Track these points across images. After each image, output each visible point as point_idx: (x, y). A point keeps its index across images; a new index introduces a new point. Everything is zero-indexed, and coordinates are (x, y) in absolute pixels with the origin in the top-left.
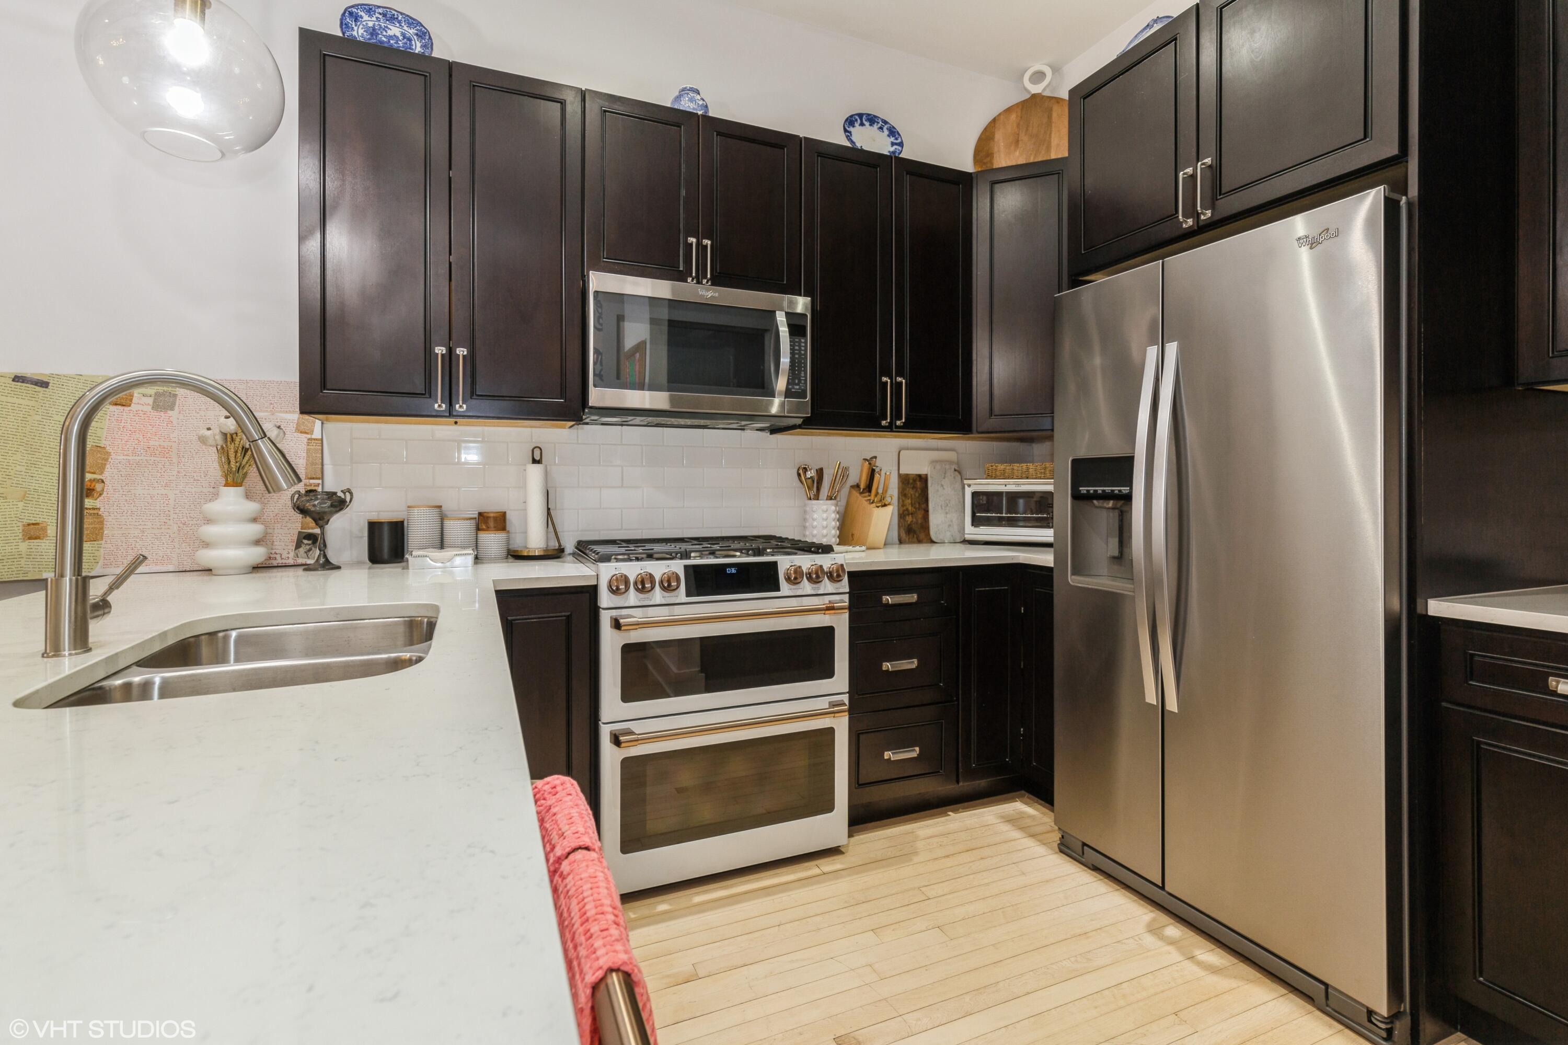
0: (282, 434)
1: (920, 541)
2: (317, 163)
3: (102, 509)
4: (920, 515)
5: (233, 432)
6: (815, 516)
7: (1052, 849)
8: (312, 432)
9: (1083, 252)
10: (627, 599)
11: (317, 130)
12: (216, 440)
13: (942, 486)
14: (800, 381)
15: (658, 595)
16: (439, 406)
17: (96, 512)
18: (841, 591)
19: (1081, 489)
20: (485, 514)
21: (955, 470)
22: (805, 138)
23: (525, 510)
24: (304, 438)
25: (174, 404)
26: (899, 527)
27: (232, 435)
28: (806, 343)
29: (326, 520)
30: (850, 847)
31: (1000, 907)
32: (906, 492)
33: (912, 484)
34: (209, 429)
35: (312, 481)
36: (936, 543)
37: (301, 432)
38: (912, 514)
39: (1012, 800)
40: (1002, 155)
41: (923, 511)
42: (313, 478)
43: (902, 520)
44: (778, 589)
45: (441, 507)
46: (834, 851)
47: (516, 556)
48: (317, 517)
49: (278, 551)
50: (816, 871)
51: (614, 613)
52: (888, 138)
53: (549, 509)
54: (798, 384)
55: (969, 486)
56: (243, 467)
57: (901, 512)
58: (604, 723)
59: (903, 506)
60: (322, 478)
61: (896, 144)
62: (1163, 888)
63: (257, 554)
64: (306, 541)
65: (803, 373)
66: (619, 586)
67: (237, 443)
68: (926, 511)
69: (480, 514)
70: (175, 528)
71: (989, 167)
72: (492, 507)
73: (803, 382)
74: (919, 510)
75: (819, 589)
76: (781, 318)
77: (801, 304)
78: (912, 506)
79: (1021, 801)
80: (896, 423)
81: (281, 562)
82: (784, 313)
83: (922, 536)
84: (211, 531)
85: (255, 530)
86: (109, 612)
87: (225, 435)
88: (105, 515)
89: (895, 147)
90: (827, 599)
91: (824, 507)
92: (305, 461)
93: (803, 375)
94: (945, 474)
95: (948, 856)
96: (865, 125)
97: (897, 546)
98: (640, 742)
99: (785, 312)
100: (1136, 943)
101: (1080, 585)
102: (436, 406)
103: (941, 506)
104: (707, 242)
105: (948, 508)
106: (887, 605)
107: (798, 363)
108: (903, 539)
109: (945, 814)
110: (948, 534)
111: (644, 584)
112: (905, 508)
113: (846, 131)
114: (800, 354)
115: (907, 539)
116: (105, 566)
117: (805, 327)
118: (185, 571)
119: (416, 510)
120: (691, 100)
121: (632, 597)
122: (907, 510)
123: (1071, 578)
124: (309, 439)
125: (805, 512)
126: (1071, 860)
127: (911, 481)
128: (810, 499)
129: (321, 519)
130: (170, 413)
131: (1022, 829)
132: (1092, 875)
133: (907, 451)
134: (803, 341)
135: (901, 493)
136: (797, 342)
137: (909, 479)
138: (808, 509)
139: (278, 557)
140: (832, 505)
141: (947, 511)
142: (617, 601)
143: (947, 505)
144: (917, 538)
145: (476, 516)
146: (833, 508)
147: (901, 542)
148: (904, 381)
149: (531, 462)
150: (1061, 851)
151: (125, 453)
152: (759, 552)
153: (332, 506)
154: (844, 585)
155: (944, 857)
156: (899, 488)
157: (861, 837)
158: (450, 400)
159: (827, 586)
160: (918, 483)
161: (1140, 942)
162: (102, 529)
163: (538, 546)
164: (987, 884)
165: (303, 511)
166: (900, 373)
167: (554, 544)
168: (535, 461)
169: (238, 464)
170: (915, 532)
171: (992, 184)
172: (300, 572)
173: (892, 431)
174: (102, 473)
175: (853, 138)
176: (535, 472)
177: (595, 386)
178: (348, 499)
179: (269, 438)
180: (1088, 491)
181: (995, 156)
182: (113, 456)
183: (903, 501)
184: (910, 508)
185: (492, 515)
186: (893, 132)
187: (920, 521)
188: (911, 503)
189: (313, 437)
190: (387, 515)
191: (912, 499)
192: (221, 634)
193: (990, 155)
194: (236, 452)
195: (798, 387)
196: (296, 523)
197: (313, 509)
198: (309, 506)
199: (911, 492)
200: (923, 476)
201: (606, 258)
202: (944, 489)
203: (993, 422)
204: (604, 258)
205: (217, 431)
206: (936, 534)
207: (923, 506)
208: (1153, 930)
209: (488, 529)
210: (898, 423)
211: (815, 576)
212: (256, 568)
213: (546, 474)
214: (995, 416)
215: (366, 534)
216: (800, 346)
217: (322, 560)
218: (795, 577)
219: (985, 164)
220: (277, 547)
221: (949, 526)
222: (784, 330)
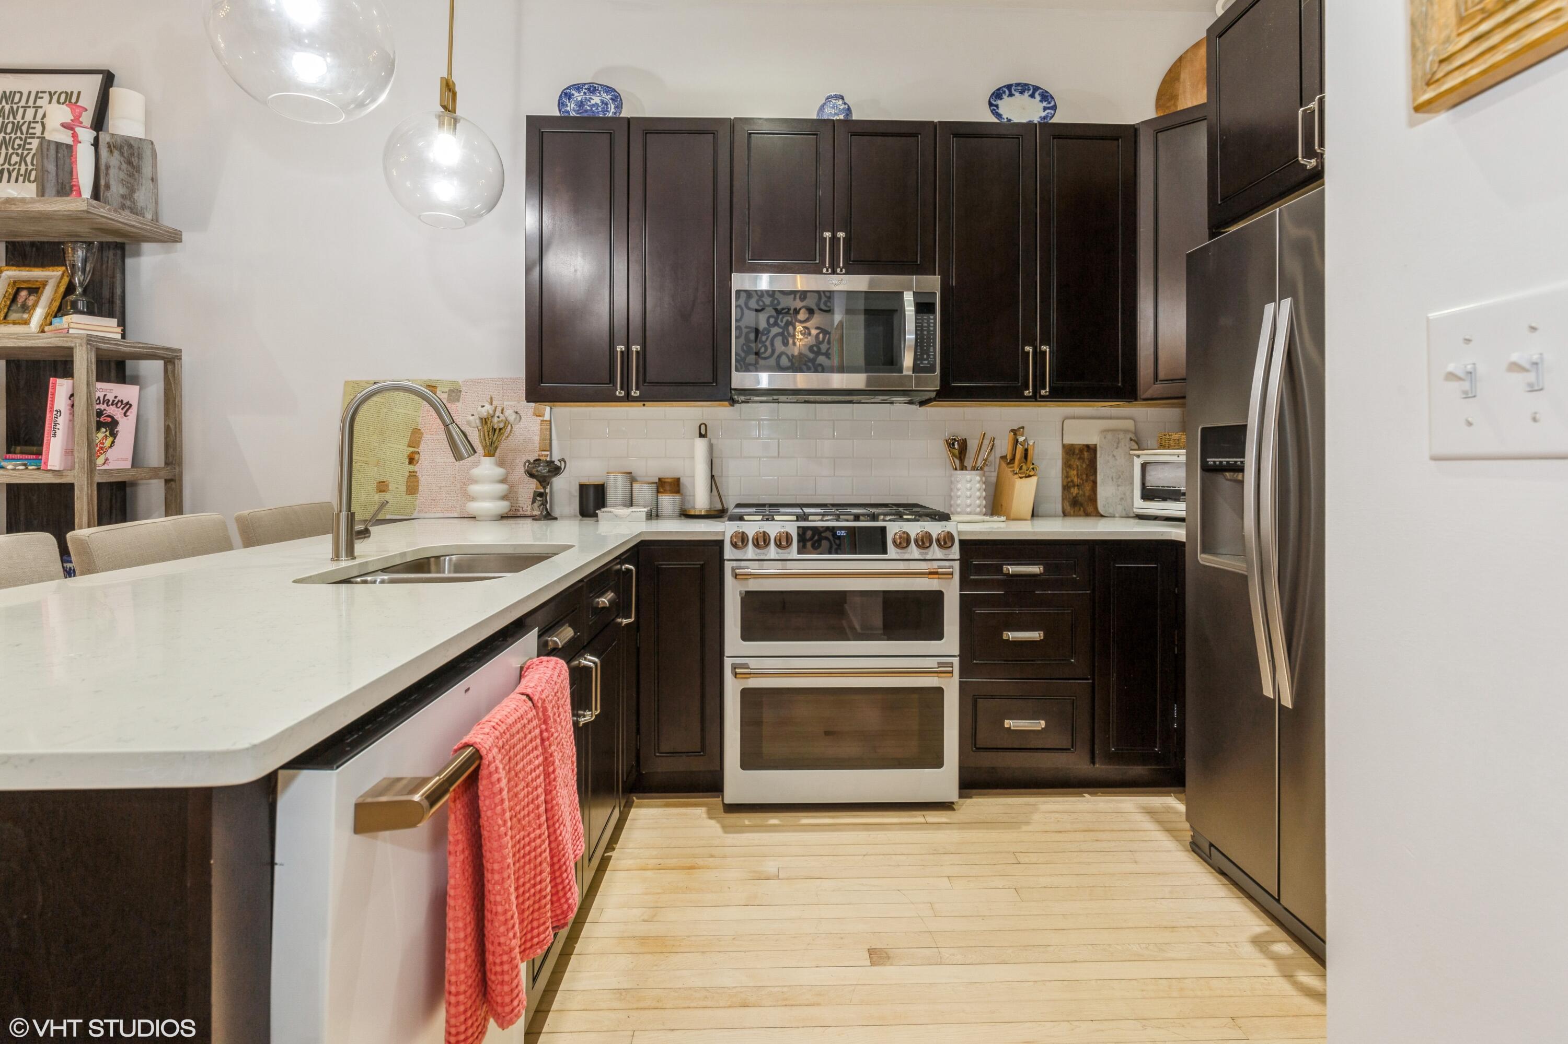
0: (518, 418)
1: (1087, 515)
2: (537, 214)
3: (418, 473)
4: (1088, 487)
5: (486, 417)
6: (959, 486)
7: (1184, 846)
8: (543, 416)
9: (1219, 203)
10: (746, 553)
11: (537, 188)
12: (476, 423)
13: (1114, 456)
14: (928, 356)
15: (772, 551)
16: (620, 393)
17: (415, 474)
18: (951, 557)
19: (1208, 460)
20: (663, 480)
21: (1131, 440)
22: (940, 122)
23: (694, 477)
24: (538, 419)
25: (459, 397)
26: (1063, 499)
27: (485, 419)
28: (935, 319)
29: (547, 482)
30: (964, 806)
31: (1091, 885)
32: (1072, 463)
33: (1077, 455)
34: (473, 415)
35: (543, 453)
36: (1102, 516)
37: (537, 416)
38: (1078, 486)
39: (1168, 794)
40: (1188, 95)
41: (1092, 483)
42: (544, 451)
43: (1066, 492)
44: (885, 551)
45: (631, 473)
46: (946, 806)
47: (685, 514)
48: (541, 480)
49: (520, 505)
50: (921, 820)
51: (735, 564)
52: (1041, 103)
53: (712, 477)
54: (927, 359)
55: (1138, 456)
56: (494, 443)
57: (1065, 484)
58: (728, 657)
59: (1067, 477)
60: (551, 450)
61: (1049, 108)
62: (1278, 901)
63: (502, 507)
64: (538, 498)
65: (932, 348)
66: (741, 541)
67: (489, 425)
68: (1095, 483)
69: (660, 479)
70: (459, 486)
71: (1173, 110)
72: (669, 474)
73: (932, 357)
74: (1087, 481)
75: (927, 554)
76: (908, 297)
77: (933, 283)
78: (1078, 478)
79: (1175, 797)
80: (1040, 393)
81: (522, 513)
82: (912, 293)
83: (1090, 509)
84: (474, 489)
85: (502, 488)
86: (369, 536)
87: (481, 419)
88: (420, 476)
89: (1048, 111)
90: (935, 565)
91: (968, 478)
92: (539, 437)
93: (931, 350)
94: (1118, 443)
95: (1060, 832)
96: (1014, 95)
97: (1061, 518)
98: (752, 675)
99: (914, 292)
100: (1230, 948)
101: (1208, 564)
102: (617, 393)
103: (1112, 478)
104: (841, 235)
105: (1120, 480)
106: (1008, 575)
107: (924, 339)
108: (1067, 512)
109: (1080, 795)
110: (1120, 508)
111: (762, 541)
112: (1069, 479)
113: (991, 104)
114: (929, 331)
115: (1072, 512)
116: (419, 512)
117: (934, 305)
118: (464, 518)
119: (612, 476)
120: (835, 106)
121: (750, 552)
122: (1072, 481)
123: (1200, 557)
124: (541, 421)
125: (951, 482)
126: (1200, 860)
127: (1077, 451)
128: (956, 469)
129: (544, 481)
130: (457, 403)
131: (1159, 822)
132: (1217, 878)
133: (1073, 420)
134: (932, 317)
135: (1065, 463)
136: (925, 319)
137: (1074, 449)
138: (953, 479)
139: (520, 509)
140: (977, 475)
141: (1119, 483)
142: (738, 554)
143: (1120, 477)
144: (1084, 511)
145: (657, 481)
146: (978, 478)
147: (1065, 514)
148: (1048, 349)
149: (698, 435)
150: (1193, 851)
151: (432, 433)
152: (874, 518)
153: (549, 471)
154: (955, 552)
155: (1056, 832)
156: (1063, 459)
157: (980, 800)
158: (626, 386)
159: (935, 552)
160: (1086, 454)
161: (1235, 949)
162: (418, 486)
163: (703, 507)
164: (1089, 864)
165: (532, 475)
166: (1046, 341)
167: (719, 507)
168: (701, 436)
169: (490, 440)
170: (1081, 505)
171: (1157, 133)
172: (529, 521)
173: (1036, 401)
174: (418, 447)
175: (1001, 111)
176: (701, 446)
177: (737, 370)
178: (563, 468)
179: (456, 424)
180: (1215, 462)
181: (1180, 97)
182: (425, 436)
183: (1067, 473)
184: (1075, 479)
185: (669, 480)
186: (1046, 97)
187: (1087, 494)
188: (1077, 474)
189: (545, 419)
190: (593, 478)
191: (1077, 470)
192: (442, 558)
193: (1174, 98)
194: (488, 432)
195: (926, 362)
196: (532, 486)
197: (536, 474)
198: (534, 471)
199: (1076, 462)
200: (1092, 447)
201: (751, 260)
202: (1116, 460)
203: (1157, 389)
204: (749, 260)
205: (477, 417)
206: (1104, 507)
207: (1092, 478)
208: (1259, 942)
209: (665, 492)
210: (1043, 392)
211: (924, 541)
212: (503, 517)
213: (711, 448)
214: (1160, 381)
215: (577, 494)
216: (929, 323)
217: (545, 513)
218: (904, 542)
219: (1168, 108)
220: (520, 502)
221: (1122, 499)
222: (910, 309)
